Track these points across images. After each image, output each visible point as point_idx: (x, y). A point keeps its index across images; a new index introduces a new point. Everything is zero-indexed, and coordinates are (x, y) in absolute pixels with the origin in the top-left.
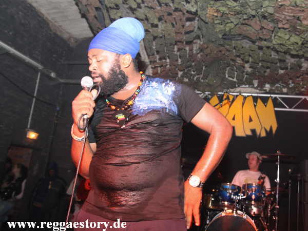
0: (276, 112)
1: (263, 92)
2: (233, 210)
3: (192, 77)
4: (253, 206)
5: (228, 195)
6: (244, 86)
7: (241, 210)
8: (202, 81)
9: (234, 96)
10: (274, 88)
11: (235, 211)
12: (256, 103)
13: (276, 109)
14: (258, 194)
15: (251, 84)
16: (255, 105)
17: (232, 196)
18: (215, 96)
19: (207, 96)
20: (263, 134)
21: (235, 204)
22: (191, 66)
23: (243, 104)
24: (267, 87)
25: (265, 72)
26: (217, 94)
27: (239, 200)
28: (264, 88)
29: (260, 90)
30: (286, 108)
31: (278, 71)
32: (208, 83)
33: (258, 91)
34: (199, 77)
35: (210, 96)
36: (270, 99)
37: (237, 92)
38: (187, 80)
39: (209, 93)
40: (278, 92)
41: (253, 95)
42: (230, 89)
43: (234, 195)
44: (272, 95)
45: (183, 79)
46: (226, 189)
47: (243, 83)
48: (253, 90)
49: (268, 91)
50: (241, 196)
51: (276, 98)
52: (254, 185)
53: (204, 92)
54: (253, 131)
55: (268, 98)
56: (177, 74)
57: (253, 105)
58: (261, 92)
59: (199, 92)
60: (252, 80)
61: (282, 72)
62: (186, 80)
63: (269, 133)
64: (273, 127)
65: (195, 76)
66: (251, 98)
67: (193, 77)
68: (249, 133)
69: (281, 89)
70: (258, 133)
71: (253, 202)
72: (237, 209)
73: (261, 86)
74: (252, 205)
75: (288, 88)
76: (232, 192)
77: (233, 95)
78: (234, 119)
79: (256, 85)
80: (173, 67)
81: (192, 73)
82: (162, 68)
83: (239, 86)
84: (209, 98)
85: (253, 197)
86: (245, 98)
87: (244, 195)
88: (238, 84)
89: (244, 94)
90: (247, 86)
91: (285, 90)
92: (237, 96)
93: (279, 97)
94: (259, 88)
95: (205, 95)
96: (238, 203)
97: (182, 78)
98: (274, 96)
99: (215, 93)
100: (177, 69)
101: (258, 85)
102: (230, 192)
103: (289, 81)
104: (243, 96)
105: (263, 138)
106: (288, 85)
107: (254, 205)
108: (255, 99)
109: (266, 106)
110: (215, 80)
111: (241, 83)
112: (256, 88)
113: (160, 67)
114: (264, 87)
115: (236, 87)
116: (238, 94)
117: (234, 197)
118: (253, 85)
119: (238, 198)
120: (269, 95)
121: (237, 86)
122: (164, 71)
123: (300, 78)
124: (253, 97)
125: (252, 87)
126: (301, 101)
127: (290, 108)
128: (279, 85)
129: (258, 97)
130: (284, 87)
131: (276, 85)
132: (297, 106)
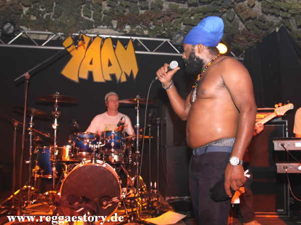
0: (137, 55)
1: (123, 33)
2: (92, 160)
3: (41, 15)
4: (113, 154)
5: (86, 144)
6: (102, 27)
7: (101, 159)
8: (53, 19)
9: (91, 37)
10: (134, 30)
11: (93, 161)
12: (116, 46)
13: (136, 52)
14: (117, 141)
15: (109, 25)
16: (114, 47)
17: (90, 145)
18: (70, 37)
19: (59, 38)
20: (124, 79)
21: (93, 153)
22: (37, 1)
23: (101, 47)
24: (128, 28)
25: (124, 11)
26: (72, 36)
27: (97, 149)
28: (124, 30)
29: (119, 32)
30: (147, 51)
31: (138, 11)
32: (60, 23)
33: (117, 32)
34: (50, 15)
35: (63, 38)
36: (130, 41)
37: (94, 34)
39: (62, 34)
40: (139, 34)
41: (112, 37)
42: (87, 30)
43: (91, 144)
44: (132, 38)
45: (30, 17)
46: (83, 139)
47: (101, 24)
48: (112, 31)
49: (128, 33)
50: (100, 145)
51: (136, 40)
52: (113, 132)
53: (55, 32)
54: (113, 76)
55: (128, 40)
56: (22, 10)
57: (112, 48)
58: (121, 33)
59: (51, 33)
60: (111, 20)
61: (142, 12)
62: (34, 18)
63: (130, 78)
64: (133, 71)
65: (45, 14)
67: (43, 15)
68: (109, 78)
69: (143, 30)
70: (118, 78)
71: (113, 150)
72: (96, 158)
73: (120, 27)
74: (112, 152)
75: (150, 30)
76: (90, 141)
77: (89, 36)
78: (91, 63)
79: (115, 26)
81: (41, 9)
83: (96, 27)
84: (62, 40)
85: (113, 144)
86: (103, 40)
87: (103, 143)
88: (95, 24)
89: (101, 36)
90: (106, 27)
91: (146, 32)
92: (94, 38)
93: (140, 40)
94: (119, 30)
95: (58, 37)
96: (96, 152)
97: (28, 16)
98: (134, 38)
99: (70, 34)
100: (21, 4)
101: (117, 27)
102: (88, 141)
103: (149, 23)
104: (101, 37)
105: (124, 83)
106: (149, 26)
107: (114, 152)
108: (114, 41)
109: (126, 49)
110: (69, 19)
111: (98, 23)
112: (116, 30)
114: (124, 28)
115: (93, 28)
116: (96, 35)
117: (92, 146)
118: (112, 25)
119: (97, 146)
120: (129, 37)
121: (94, 26)
123: (161, 19)
124: (112, 39)
125: (110, 28)
126: (162, 44)
127: (151, 51)
128: (140, 27)
129: (117, 39)
130: (145, 29)
131: (137, 27)
132: (158, 49)
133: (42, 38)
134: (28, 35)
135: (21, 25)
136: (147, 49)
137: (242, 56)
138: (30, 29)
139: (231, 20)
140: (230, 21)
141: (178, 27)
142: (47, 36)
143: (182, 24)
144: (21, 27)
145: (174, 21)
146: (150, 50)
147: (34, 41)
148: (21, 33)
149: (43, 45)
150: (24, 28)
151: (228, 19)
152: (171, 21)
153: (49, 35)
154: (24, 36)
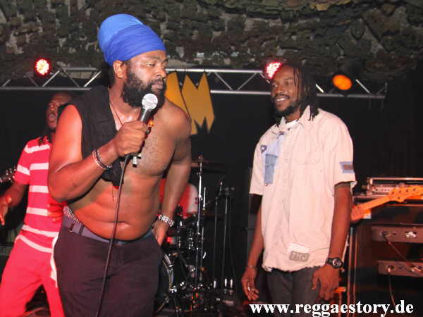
0: (213, 96)
1: (193, 65)
3: (81, 46)
10: (209, 59)
12: (183, 83)
13: (212, 92)
15: (173, 53)
16: (180, 85)
20: (194, 131)
22: (76, 29)
24: (200, 57)
25: (192, 34)
28: (195, 60)
29: (188, 62)
30: (229, 89)
31: (211, 33)
33: (185, 64)
34: (93, 45)
36: (204, 75)
38: (74, 50)
40: (217, 65)
41: (178, 70)
44: (207, 71)
45: (68, 50)
48: (179, 63)
49: (200, 63)
51: (213, 73)
55: (201, 74)
56: (57, 42)
58: (190, 65)
59: (94, 69)
60: (175, 47)
61: (216, 34)
62: (72, 51)
63: (202, 129)
64: (207, 119)
65: (86, 44)
66: (175, 76)
67: (84, 46)
69: (222, 59)
73: (189, 57)
75: (232, 58)
79: (182, 55)
80: (49, 32)
81: (81, 39)
82: (31, 34)
91: (227, 62)
93: (218, 73)
94: (187, 60)
97: (64, 48)
98: (209, 71)
100: (55, 35)
101: (185, 56)
103: (230, 48)
106: (229, 53)
108: (181, 77)
109: (197, 87)
112: (183, 60)
113: (29, 33)
114: (196, 57)
118: (178, 55)
120: (202, 70)
122: (35, 38)
123: (246, 43)
124: (178, 73)
125: (175, 58)
126: (251, 78)
127: (235, 89)
128: (218, 54)
129: (185, 73)
130: (225, 57)
131: (214, 54)
132: (245, 86)
133: (83, 76)
134: (67, 73)
135: (58, 61)
136: (229, 87)
137: (383, 93)
138: (69, 65)
139: (358, 36)
140: (357, 39)
141: (272, 53)
142: (91, 73)
143: (278, 47)
144: (58, 63)
145: (265, 43)
146: (232, 87)
147: (74, 81)
148: (58, 72)
149: (85, 86)
150: (62, 64)
151: (353, 35)
152: (262, 43)
153: (93, 72)
154: (62, 74)
